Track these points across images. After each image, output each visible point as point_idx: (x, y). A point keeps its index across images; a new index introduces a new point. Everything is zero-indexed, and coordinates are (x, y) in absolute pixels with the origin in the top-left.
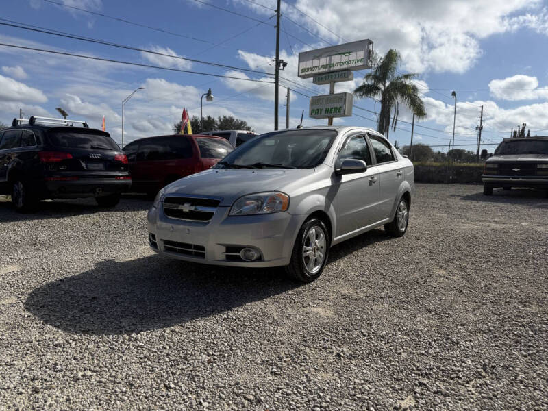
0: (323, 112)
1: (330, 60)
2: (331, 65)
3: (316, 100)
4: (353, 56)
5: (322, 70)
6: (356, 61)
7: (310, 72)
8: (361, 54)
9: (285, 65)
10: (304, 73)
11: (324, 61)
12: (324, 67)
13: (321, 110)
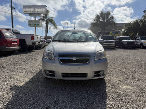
0: (33, 25)
1: (34, 10)
2: (34, 11)
3: (30, 21)
4: (41, 9)
5: (31, 12)
6: (43, 11)
7: (27, 12)
8: (44, 9)
9: (14, 9)
10: (25, 12)
11: (32, 9)
12: (32, 11)
13: (32, 24)
